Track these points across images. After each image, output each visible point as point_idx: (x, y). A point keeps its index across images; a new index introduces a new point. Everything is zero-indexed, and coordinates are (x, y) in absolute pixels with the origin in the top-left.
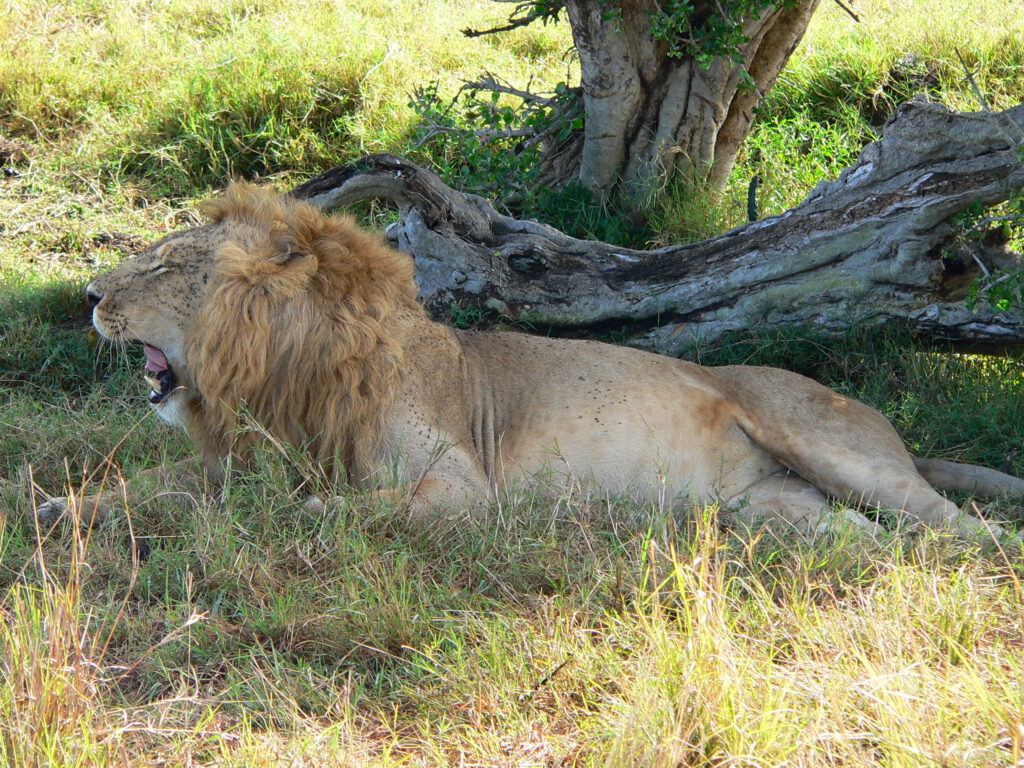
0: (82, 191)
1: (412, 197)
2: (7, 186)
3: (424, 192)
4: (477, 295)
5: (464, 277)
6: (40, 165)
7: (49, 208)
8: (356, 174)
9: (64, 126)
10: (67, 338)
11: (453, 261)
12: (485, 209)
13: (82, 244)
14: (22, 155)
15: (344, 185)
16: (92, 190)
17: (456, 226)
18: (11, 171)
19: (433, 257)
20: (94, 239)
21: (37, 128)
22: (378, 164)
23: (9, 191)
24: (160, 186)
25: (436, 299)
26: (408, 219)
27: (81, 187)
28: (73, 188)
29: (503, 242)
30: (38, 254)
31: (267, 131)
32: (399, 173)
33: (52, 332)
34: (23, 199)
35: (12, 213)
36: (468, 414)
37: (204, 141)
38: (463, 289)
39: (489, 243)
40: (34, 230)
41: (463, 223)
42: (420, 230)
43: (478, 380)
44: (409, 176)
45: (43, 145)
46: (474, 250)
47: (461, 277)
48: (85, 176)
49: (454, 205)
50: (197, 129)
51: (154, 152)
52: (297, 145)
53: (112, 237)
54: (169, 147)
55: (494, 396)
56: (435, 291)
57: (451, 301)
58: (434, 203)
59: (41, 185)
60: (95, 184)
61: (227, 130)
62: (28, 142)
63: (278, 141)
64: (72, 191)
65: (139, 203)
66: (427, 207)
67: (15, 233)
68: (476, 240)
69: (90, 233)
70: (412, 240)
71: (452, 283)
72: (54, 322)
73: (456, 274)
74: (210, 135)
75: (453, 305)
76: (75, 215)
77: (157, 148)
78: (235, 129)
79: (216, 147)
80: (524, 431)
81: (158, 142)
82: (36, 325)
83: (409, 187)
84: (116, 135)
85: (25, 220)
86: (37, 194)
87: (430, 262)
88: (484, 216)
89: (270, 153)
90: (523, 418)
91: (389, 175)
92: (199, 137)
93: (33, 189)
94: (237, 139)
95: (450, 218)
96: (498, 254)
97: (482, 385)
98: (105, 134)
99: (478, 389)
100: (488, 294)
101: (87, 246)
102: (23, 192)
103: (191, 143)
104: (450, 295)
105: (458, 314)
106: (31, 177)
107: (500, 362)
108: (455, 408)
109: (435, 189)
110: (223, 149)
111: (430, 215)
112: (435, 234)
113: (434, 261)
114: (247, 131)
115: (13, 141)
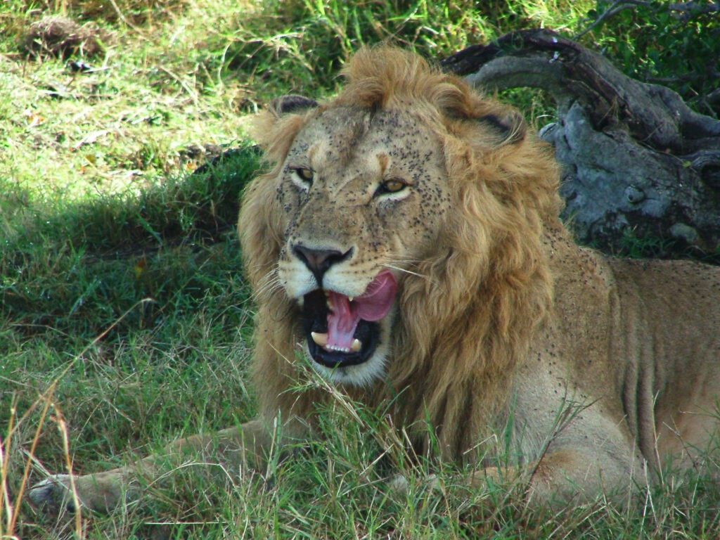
0: (172, 92)
1: (574, 88)
2: (73, 84)
3: (590, 80)
4: (658, 219)
5: (641, 195)
6: (120, 57)
7: (125, 112)
8: (499, 56)
9: (154, 7)
10: (107, 271)
11: (628, 173)
12: (673, 104)
13: (164, 159)
14: (96, 44)
15: (482, 70)
16: (184, 90)
17: (632, 127)
18: (79, 64)
19: (601, 168)
20: (182, 153)
21: (117, 9)
22: (528, 42)
23: (75, 91)
24: (275, 85)
25: (604, 224)
26: (568, 116)
27: (171, 87)
28: (159, 87)
29: (696, 149)
30: (106, 172)
31: (418, 13)
32: (556, 56)
33: (87, 263)
34: (93, 100)
35: (76, 118)
36: (617, 374)
37: (334, 26)
38: (640, 210)
39: (677, 150)
40: (104, 141)
41: (642, 123)
42: (584, 131)
43: (634, 328)
44: (569, 59)
45: (125, 31)
46: (657, 158)
47: (638, 195)
48: (176, 71)
49: (630, 99)
50: (326, 10)
51: (268, 41)
52: (458, 32)
53: (204, 150)
54: (287, 34)
55: (655, 349)
56: (603, 213)
57: (624, 227)
58: (602, 94)
59: (117, 82)
60: (188, 81)
61: (365, 12)
62: (104, 28)
63: (433, 27)
64: (158, 91)
65: (244, 107)
66: (593, 100)
67: (77, 144)
68: (658, 145)
69: (177, 145)
70: (573, 144)
71: (625, 202)
72: (91, 249)
73: (630, 191)
74: (342, 18)
75: (625, 233)
76: (159, 121)
77: (273, 35)
78: (377, 11)
79: (351, 34)
80: (696, 398)
81: (274, 27)
82: (67, 253)
83: (569, 73)
84: (220, 18)
85: (92, 127)
86: (111, 94)
87: (598, 175)
88: (672, 114)
89: (423, 42)
90: (694, 379)
91: (544, 58)
92: (329, 22)
93: (107, 88)
94: (379, 24)
95: (623, 116)
96: (688, 164)
97: (640, 334)
98: (206, 17)
99: (634, 340)
100: (673, 217)
101: (171, 162)
102: (94, 92)
103: (318, 29)
104: (622, 219)
105: (631, 244)
106: (106, 72)
107: (665, 303)
108: (599, 365)
109: (604, 77)
110: (359, 37)
111: (597, 111)
112: (604, 137)
113: (602, 174)
114: (392, 13)
115: (84, 26)
